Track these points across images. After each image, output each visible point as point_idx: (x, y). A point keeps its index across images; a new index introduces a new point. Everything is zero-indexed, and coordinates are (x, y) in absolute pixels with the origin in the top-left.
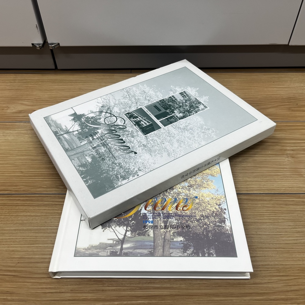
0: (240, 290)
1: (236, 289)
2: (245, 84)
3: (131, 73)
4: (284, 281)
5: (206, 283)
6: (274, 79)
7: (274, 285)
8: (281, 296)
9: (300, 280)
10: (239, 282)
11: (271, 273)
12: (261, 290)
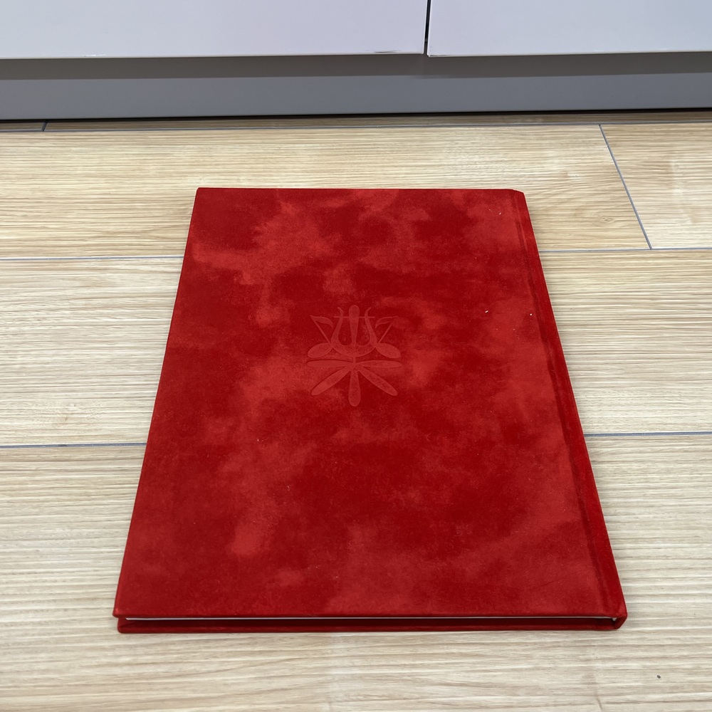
0: (137, 693)
1: (126, 691)
2: (328, 158)
3: (43, 131)
4: (257, 668)
5: (53, 679)
6: (409, 144)
7: (230, 678)
8: (240, 704)
9: (302, 664)
10: (140, 674)
11: (231, 646)
12: (194, 691)
